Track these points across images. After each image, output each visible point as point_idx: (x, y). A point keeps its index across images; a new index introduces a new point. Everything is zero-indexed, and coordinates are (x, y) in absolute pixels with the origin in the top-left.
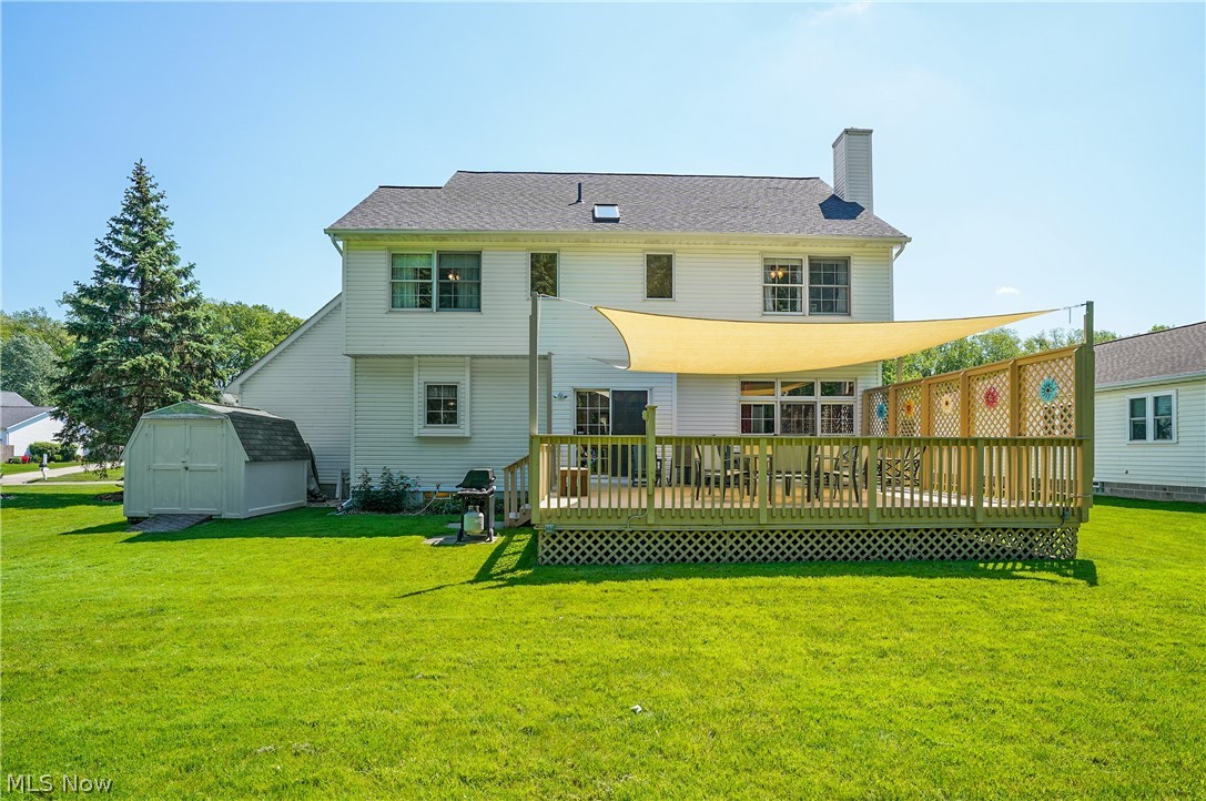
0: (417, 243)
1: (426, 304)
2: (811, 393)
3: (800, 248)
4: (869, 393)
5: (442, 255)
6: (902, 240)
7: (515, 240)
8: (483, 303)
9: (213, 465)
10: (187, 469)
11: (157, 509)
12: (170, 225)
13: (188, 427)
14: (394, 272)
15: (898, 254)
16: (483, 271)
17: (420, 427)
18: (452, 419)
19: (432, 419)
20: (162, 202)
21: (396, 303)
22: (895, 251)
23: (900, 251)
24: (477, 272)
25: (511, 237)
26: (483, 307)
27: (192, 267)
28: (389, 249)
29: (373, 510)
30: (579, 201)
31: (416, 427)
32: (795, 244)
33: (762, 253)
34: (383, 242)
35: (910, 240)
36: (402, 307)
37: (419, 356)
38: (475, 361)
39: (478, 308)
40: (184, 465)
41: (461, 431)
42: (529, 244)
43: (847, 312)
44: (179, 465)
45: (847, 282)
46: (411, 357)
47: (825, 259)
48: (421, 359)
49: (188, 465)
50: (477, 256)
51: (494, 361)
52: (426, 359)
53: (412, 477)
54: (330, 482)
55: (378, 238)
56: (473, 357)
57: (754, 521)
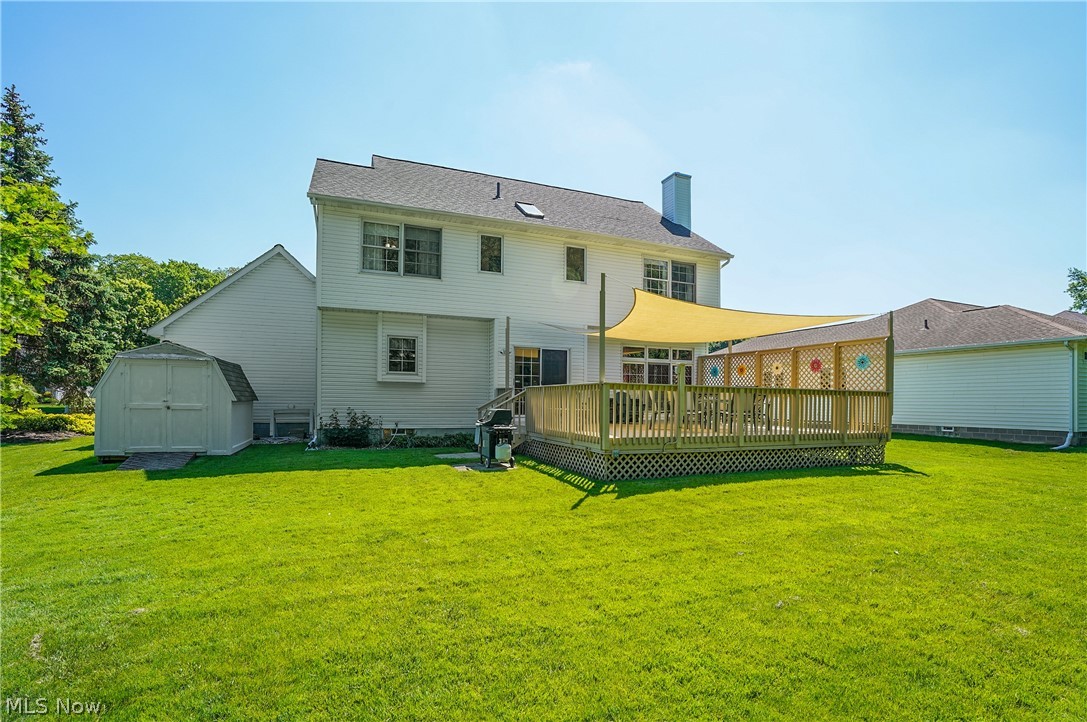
0: (387, 215)
1: (394, 268)
2: (667, 357)
3: (666, 254)
4: (702, 359)
5: (408, 228)
6: (728, 257)
7: (471, 223)
8: (443, 271)
9: (199, 405)
10: (168, 408)
11: (133, 448)
12: (47, 160)
13: (170, 367)
14: (366, 238)
15: (723, 266)
16: (443, 245)
17: (383, 374)
18: (410, 367)
19: (393, 366)
20: (39, 134)
21: (367, 265)
22: (722, 263)
23: (727, 263)
24: (438, 245)
25: (468, 220)
26: (443, 275)
27: (74, 205)
28: (362, 217)
29: (344, 446)
30: (498, 196)
31: (380, 373)
32: (664, 251)
33: (643, 254)
34: (357, 211)
35: (733, 257)
36: (372, 269)
37: (383, 312)
38: (430, 319)
39: (438, 276)
40: (165, 404)
41: (416, 377)
42: (480, 227)
43: (693, 301)
44: (159, 404)
45: (694, 280)
46: (377, 312)
47: (681, 263)
48: (385, 315)
49: (169, 404)
50: (438, 232)
51: (449, 321)
52: (390, 316)
53: (374, 416)
54: (264, 422)
55: (353, 206)
56: (429, 316)
57: (735, 445)
